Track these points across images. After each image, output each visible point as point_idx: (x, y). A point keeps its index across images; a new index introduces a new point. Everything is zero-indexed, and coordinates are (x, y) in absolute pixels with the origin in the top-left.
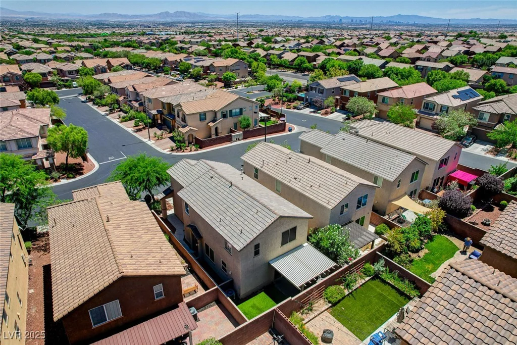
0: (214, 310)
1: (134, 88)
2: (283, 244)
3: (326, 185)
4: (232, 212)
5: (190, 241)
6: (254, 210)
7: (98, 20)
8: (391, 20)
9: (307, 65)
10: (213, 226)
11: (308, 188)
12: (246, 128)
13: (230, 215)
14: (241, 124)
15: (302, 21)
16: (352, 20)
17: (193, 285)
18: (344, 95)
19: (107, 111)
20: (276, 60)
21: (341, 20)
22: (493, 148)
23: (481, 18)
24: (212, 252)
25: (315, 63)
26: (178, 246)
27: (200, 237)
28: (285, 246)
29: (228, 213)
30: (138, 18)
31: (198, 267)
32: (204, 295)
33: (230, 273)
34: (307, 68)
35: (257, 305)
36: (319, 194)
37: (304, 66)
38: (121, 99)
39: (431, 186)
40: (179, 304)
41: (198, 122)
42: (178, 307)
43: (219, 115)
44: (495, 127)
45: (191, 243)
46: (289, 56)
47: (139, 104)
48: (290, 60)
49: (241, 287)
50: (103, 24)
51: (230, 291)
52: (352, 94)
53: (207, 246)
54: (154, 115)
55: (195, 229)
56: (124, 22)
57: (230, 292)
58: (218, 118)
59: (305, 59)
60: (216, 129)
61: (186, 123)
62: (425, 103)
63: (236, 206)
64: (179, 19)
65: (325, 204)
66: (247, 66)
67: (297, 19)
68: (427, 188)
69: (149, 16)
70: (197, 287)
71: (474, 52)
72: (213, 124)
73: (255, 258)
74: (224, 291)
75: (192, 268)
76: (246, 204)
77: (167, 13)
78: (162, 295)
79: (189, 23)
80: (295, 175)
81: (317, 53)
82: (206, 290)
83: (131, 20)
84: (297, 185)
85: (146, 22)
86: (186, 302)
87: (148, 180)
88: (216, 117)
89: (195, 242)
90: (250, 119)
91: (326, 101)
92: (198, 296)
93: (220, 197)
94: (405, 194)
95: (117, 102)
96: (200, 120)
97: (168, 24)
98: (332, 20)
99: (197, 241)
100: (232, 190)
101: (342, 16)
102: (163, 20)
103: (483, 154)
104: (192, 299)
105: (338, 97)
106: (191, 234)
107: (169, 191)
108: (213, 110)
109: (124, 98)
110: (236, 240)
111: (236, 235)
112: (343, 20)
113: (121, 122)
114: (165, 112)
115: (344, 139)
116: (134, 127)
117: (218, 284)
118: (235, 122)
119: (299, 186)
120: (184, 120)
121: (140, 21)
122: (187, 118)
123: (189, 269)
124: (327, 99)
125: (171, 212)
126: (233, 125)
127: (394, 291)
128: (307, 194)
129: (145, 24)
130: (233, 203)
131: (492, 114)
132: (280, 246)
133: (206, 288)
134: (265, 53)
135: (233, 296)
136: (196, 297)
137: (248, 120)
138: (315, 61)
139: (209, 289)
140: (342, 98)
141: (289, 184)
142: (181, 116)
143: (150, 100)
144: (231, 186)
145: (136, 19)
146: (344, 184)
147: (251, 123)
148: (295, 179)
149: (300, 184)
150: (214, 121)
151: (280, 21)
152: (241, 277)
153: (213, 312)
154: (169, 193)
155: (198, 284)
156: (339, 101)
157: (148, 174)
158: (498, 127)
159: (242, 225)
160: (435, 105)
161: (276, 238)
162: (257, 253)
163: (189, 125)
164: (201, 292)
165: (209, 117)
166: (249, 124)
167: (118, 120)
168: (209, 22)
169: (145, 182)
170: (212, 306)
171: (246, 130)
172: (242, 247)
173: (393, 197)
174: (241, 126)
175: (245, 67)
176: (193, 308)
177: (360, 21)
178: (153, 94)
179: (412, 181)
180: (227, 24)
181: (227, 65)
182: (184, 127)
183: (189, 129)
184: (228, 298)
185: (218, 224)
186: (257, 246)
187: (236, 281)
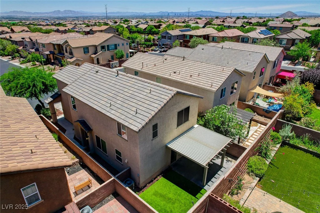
0: (112, 204)
1: (30, 39)
2: (178, 125)
3: (204, 73)
4: (122, 96)
5: (80, 138)
6: (146, 91)
7: (9, 16)
8: (198, 14)
9: (155, 30)
10: (104, 112)
11: (189, 78)
12: (121, 58)
13: (121, 99)
14: (116, 55)
15: (145, 15)
16: (175, 14)
17: (86, 180)
18: (185, 39)
19: (10, 59)
20: (134, 29)
21: (169, 14)
22: (291, 62)
23: (245, 13)
24: (104, 143)
25: (159, 29)
26: (68, 143)
27: (90, 129)
28: (180, 127)
29: (118, 98)
30: (39, 14)
31: (89, 160)
32: (99, 189)
33: (126, 161)
34: (155, 32)
35: (160, 191)
36: (199, 81)
37: (153, 30)
38: (21, 48)
39: (268, 82)
40: (66, 207)
41: (83, 55)
42: (65, 210)
43: (99, 49)
44: (290, 48)
45: (82, 140)
46: (142, 27)
47: (35, 50)
48: (143, 29)
49: (140, 175)
50: (13, 18)
51: (128, 180)
52: (191, 37)
53: (98, 138)
54: (47, 55)
55: (83, 123)
56: (28, 17)
57: (128, 182)
58: (98, 51)
59: (153, 27)
60: (98, 59)
61: (73, 55)
62: (242, 38)
63: (126, 90)
64: (67, 15)
65: (208, 88)
66: (116, 31)
67: (143, 14)
68: (266, 84)
69: (46, 13)
70: (90, 181)
71: (251, 22)
72: (95, 56)
73: (153, 141)
74: (122, 181)
75: (83, 162)
76: (136, 87)
77: (59, 11)
78: (38, 199)
79: (74, 17)
80: (173, 70)
81: (161, 23)
82: (101, 184)
83: (34, 16)
84: (177, 77)
85: (45, 17)
86: (76, 201)
87: (34, 85)
88: (97, 50)
89: (85, 135)
90: (123, 52)
91: (174, 43)
92: (93, 191)
93: (108, 86)
94: (257, 85)
95: (18, 51)
96: (84, 53)
97: (60, 18)
98: (163, 15)
99: (86, 134)
100: (120, 78)
101: (169, 12)
102: (57, 16)
103: (286, 65)
104: (85, 196)
105: (182, 41)
106: (80, 129)
107: (56, 96)
108: (94, 44)
109: (23, 48)
110: (131, 121)
111: (130, 116)
112: (170, 14)
113: (21, 64)
114: (56, 52)
115: (203, 49)
116: (32, 66)
117: (114, 175)
118: (112, 54)
119: (179, 78)
120: (71, 53)
121: (40, 16)
122: (73, 51)
123: (80, 164)
124: (174, 42)
125: (61, 116)
126: (110, 57)
127: (309, 155)
128: (189, 83)
129: (44, 18)
130: (121, 88)
131: (288, 39)
132: (176, 127)
133: (100, 181)
134: (127, 26)
135: (132, 185)
136: (90, 193)
137: (122, 52)
138: (160, 28)
139: (104, 182)
140: (184, 41)
141: (170, 77)
142: (68, 51)
143: (43, 45)
144: (118, 75)
145: (38, 15)
146: (222, 71)
147: (124, 54)
148: (175, 73)
149: (180, 76)
150: (95, 53)
151: (132, 15)
152: (140, 164)
153: (112, 207)
154: (57, 97)
155: (91, 178)
156: (182, 43)
157: (34, 80)
158: (292, 48)
159: (136, 105)
160: (248, 39)
161: (173, 118)
162: (155, 135)
163: (75, 56)
164: (96, 186)
165: (91, 50)
166: (123, 55)
167: (19, 63)
168: (88, 17)
169: (31, 88)
170: (109, 200)
171: (121, 60)
172: (140, 126)
173: (251, 87)
174: (117, 57)
175: (114, 31)
176: (88, 207)
177: (180, 14)
178: (46, 40)
179: (260, 76)
180: (100, 18)
181: (102, 29)
182: (71, 58)
183: (75, 59)
184: (127, 188)
185: (108, 109)
186: (155, 127)
187: (134, 169)
